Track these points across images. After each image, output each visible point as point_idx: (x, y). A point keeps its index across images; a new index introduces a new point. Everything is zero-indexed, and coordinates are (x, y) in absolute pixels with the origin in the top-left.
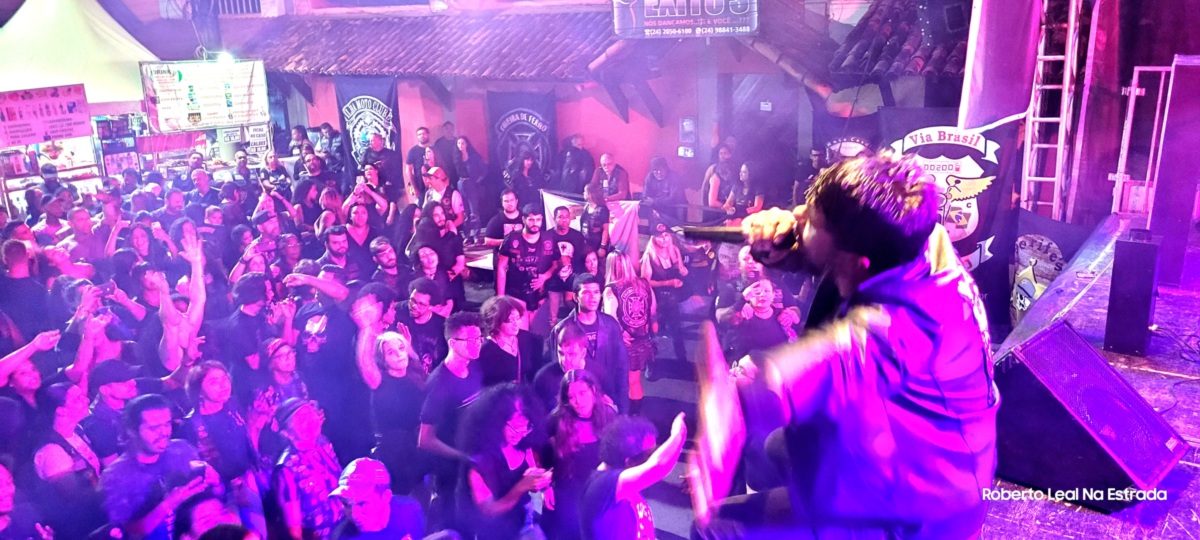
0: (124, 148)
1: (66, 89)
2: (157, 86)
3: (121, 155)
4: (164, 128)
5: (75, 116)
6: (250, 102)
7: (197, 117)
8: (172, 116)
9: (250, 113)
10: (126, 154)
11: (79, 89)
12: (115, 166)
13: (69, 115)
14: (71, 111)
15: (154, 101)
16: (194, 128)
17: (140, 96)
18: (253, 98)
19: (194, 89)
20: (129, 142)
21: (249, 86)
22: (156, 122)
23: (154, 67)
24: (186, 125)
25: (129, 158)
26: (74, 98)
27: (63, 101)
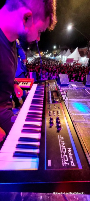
0: (75, 64)
9: (86, 63)
15: (78, 60)
19: (82, 60)
21: (87, 60)
24: (80, 63)
27: (72, 60)
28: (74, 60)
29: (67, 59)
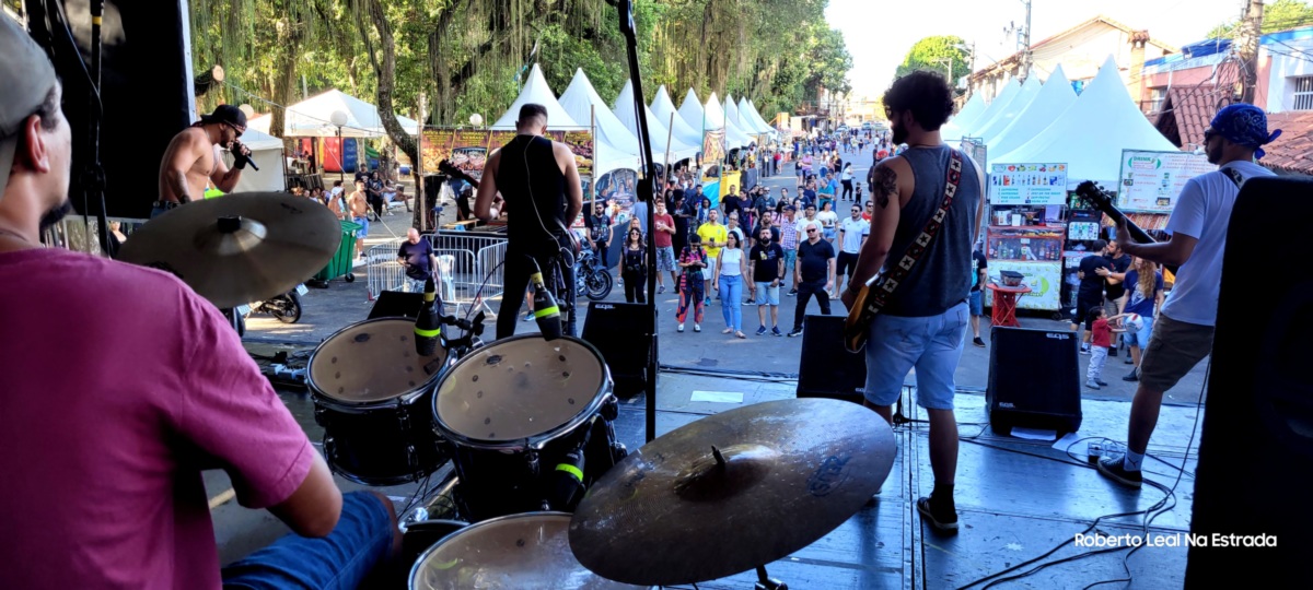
1: (1052, 166)
2: (1133, 170)
3: (1084, 224)
5: (1054, 188)
7: (1165, 202)
8: (1140, 199)
10: (1088, 224)
11: (1063, 167)
12: (1077, 232)
13: (1049, 186)
14: (1052, 183)
15: (1126, 182)
16: (1160, 211)
19: (1170, 177)
23: (1134, 154)
24: (1152, 207)
26: (1056, 173)
27: (1049, 175)
29: (994, 166)
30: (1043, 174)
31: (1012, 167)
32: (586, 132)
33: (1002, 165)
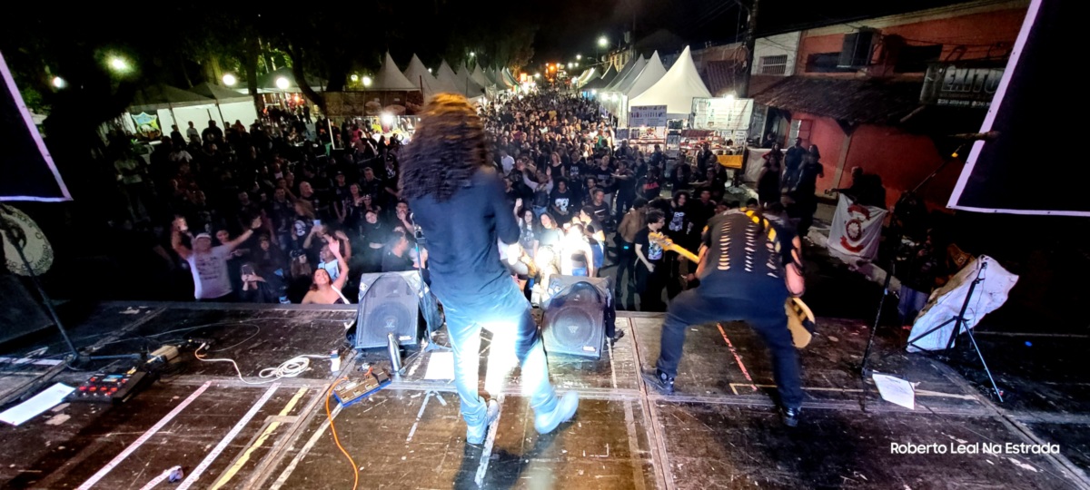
0: (676, 133)
1: (660, 107)
2: (698, 108)
3: (674, 136)
4: (696, 127)
5: (661, 118)
6: (740, 119)
7: (712, 124)
8: (700, 123)
9: (738, 125)
10: (676, 136)
11: (665, 107)
13: (658, 118)
14: (658, 116)
15: (694, 115)
16: (709, 129)
17: (690, 113)
18: (743, 118)
19: (714, 111)
20: (680, 131)
21: (743, 111)
22: (693, 124)
23: (698, 100)
24: (706, 127)
25: (677, 138)
26: (662, 110)
27: (658, 111)
28: (669, 111)
29: (632, 108)
30: (655, 111)
31: (640, 108)
32: (418, 92)
33: (636, 107)
